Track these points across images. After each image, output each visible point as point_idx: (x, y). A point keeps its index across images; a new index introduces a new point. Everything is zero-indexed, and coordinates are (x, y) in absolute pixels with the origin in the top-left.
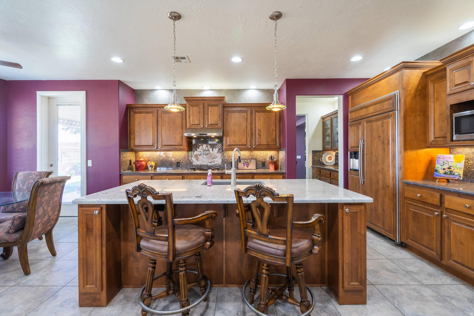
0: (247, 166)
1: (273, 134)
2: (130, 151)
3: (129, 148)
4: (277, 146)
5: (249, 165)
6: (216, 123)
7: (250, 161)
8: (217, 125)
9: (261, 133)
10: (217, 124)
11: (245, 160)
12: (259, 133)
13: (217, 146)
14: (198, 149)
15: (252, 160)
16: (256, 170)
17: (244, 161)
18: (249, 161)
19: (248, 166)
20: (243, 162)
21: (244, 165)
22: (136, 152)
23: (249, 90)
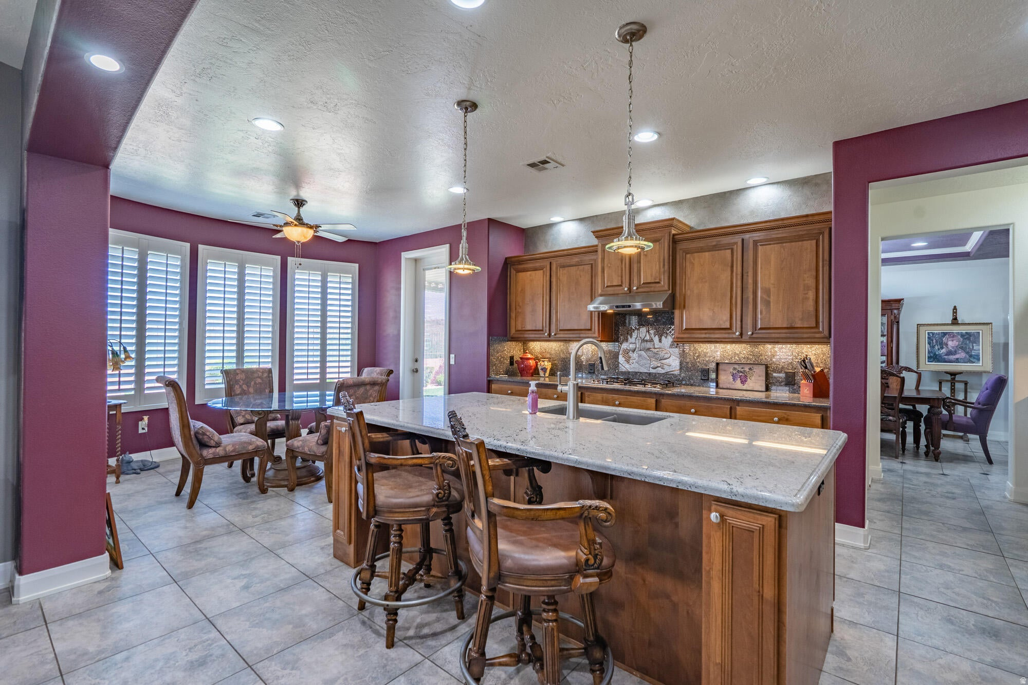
0: (743, 382)
1: (807, 299)
2: (510, 341)
3: (508, 335)
4: (820, 332)
5: (749, 380)
6: (655, 279)
7: (750, 369)
8: (658, 285)
9: (769, 296)
10: (659, 283)
11: (736, 366)
12: (765, 297)
13: (670, 332)
14: (629, 337)
15: (755, 367)
16: (764, 393)
17: (735, 369)
18: (747, 369)
19: (746, 381)
20: (731, 370)
21: (734, 380)
22: (525, 342)
23: (752, 190)
